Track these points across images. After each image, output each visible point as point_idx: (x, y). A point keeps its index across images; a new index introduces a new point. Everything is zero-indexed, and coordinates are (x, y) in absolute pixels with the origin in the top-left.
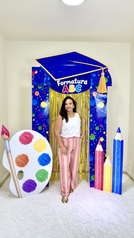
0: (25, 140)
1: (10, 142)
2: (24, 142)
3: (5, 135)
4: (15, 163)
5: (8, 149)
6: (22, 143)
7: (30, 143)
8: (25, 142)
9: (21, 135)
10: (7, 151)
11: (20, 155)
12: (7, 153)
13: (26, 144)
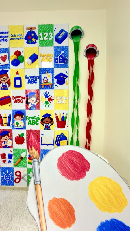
0: (69, 169)
1: (41, 165)
2: (67, 172)
3: (33, 148)
4: (47, 212)
5: (38, 178)
6: (64, 175)
7: (81, 180)
8: (69, 174)
9: (63, 155)
10: (35, 181)
11: (58, 197)
12: (36, 185)
13: (72, 180)
